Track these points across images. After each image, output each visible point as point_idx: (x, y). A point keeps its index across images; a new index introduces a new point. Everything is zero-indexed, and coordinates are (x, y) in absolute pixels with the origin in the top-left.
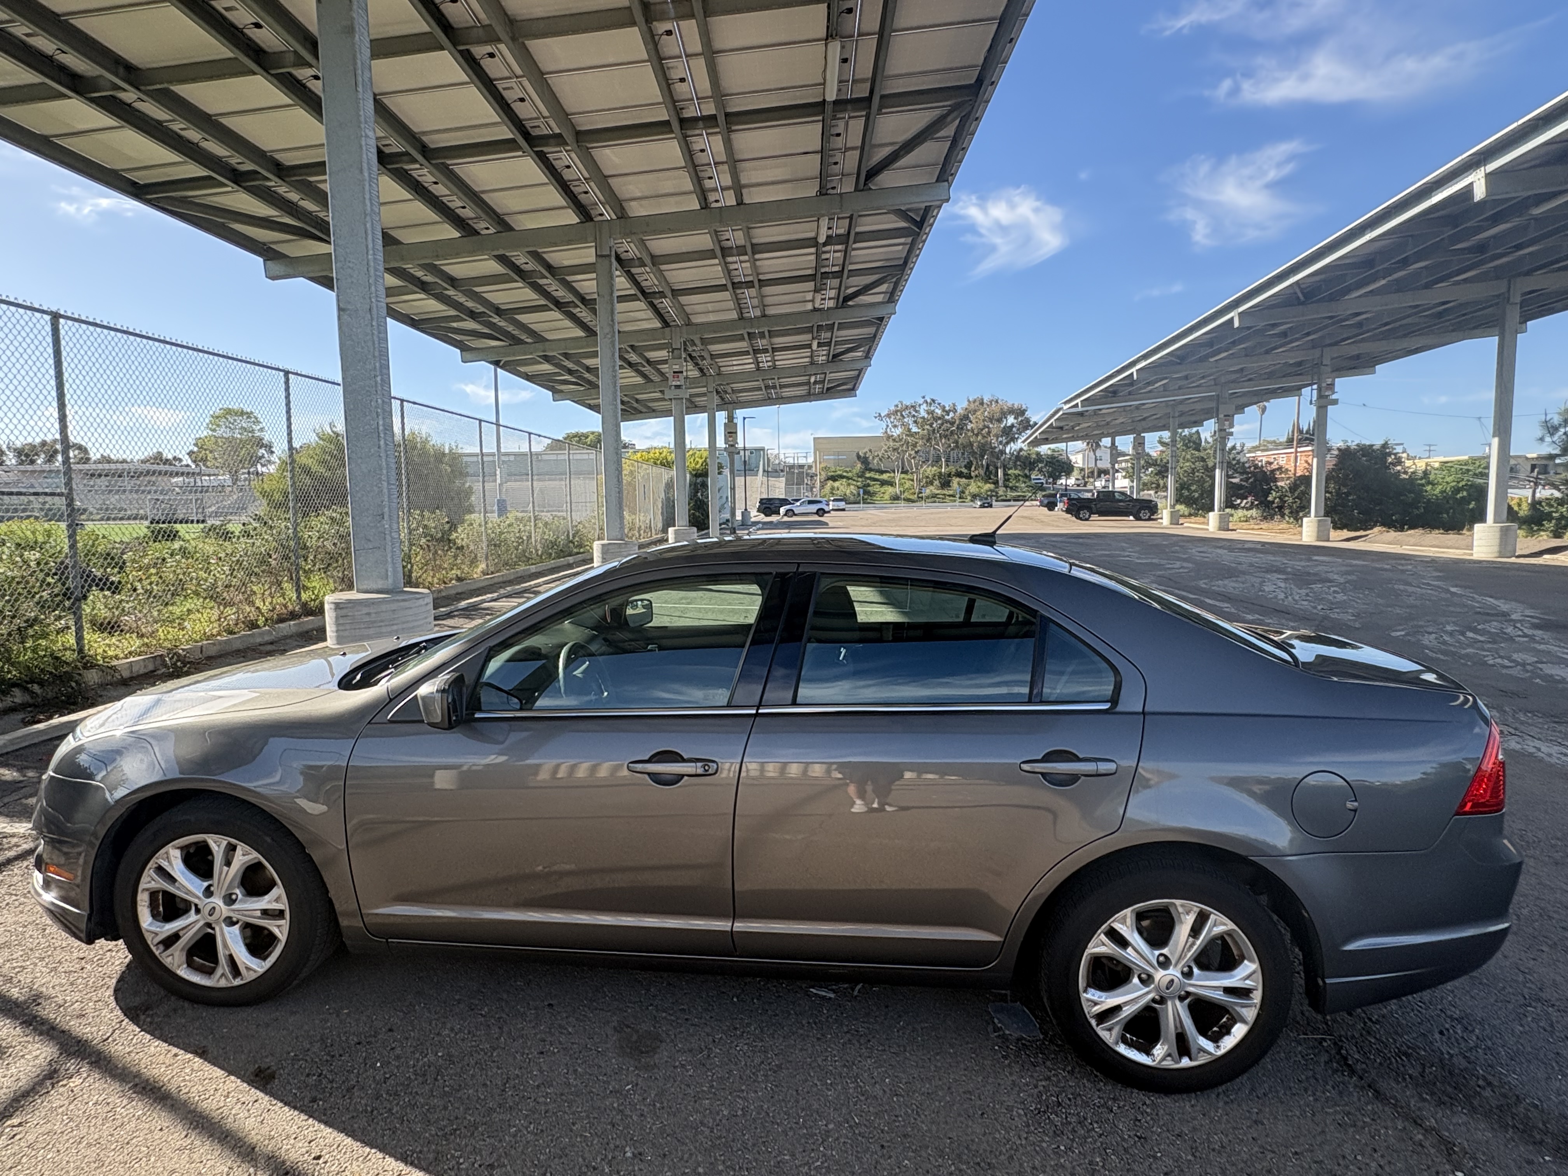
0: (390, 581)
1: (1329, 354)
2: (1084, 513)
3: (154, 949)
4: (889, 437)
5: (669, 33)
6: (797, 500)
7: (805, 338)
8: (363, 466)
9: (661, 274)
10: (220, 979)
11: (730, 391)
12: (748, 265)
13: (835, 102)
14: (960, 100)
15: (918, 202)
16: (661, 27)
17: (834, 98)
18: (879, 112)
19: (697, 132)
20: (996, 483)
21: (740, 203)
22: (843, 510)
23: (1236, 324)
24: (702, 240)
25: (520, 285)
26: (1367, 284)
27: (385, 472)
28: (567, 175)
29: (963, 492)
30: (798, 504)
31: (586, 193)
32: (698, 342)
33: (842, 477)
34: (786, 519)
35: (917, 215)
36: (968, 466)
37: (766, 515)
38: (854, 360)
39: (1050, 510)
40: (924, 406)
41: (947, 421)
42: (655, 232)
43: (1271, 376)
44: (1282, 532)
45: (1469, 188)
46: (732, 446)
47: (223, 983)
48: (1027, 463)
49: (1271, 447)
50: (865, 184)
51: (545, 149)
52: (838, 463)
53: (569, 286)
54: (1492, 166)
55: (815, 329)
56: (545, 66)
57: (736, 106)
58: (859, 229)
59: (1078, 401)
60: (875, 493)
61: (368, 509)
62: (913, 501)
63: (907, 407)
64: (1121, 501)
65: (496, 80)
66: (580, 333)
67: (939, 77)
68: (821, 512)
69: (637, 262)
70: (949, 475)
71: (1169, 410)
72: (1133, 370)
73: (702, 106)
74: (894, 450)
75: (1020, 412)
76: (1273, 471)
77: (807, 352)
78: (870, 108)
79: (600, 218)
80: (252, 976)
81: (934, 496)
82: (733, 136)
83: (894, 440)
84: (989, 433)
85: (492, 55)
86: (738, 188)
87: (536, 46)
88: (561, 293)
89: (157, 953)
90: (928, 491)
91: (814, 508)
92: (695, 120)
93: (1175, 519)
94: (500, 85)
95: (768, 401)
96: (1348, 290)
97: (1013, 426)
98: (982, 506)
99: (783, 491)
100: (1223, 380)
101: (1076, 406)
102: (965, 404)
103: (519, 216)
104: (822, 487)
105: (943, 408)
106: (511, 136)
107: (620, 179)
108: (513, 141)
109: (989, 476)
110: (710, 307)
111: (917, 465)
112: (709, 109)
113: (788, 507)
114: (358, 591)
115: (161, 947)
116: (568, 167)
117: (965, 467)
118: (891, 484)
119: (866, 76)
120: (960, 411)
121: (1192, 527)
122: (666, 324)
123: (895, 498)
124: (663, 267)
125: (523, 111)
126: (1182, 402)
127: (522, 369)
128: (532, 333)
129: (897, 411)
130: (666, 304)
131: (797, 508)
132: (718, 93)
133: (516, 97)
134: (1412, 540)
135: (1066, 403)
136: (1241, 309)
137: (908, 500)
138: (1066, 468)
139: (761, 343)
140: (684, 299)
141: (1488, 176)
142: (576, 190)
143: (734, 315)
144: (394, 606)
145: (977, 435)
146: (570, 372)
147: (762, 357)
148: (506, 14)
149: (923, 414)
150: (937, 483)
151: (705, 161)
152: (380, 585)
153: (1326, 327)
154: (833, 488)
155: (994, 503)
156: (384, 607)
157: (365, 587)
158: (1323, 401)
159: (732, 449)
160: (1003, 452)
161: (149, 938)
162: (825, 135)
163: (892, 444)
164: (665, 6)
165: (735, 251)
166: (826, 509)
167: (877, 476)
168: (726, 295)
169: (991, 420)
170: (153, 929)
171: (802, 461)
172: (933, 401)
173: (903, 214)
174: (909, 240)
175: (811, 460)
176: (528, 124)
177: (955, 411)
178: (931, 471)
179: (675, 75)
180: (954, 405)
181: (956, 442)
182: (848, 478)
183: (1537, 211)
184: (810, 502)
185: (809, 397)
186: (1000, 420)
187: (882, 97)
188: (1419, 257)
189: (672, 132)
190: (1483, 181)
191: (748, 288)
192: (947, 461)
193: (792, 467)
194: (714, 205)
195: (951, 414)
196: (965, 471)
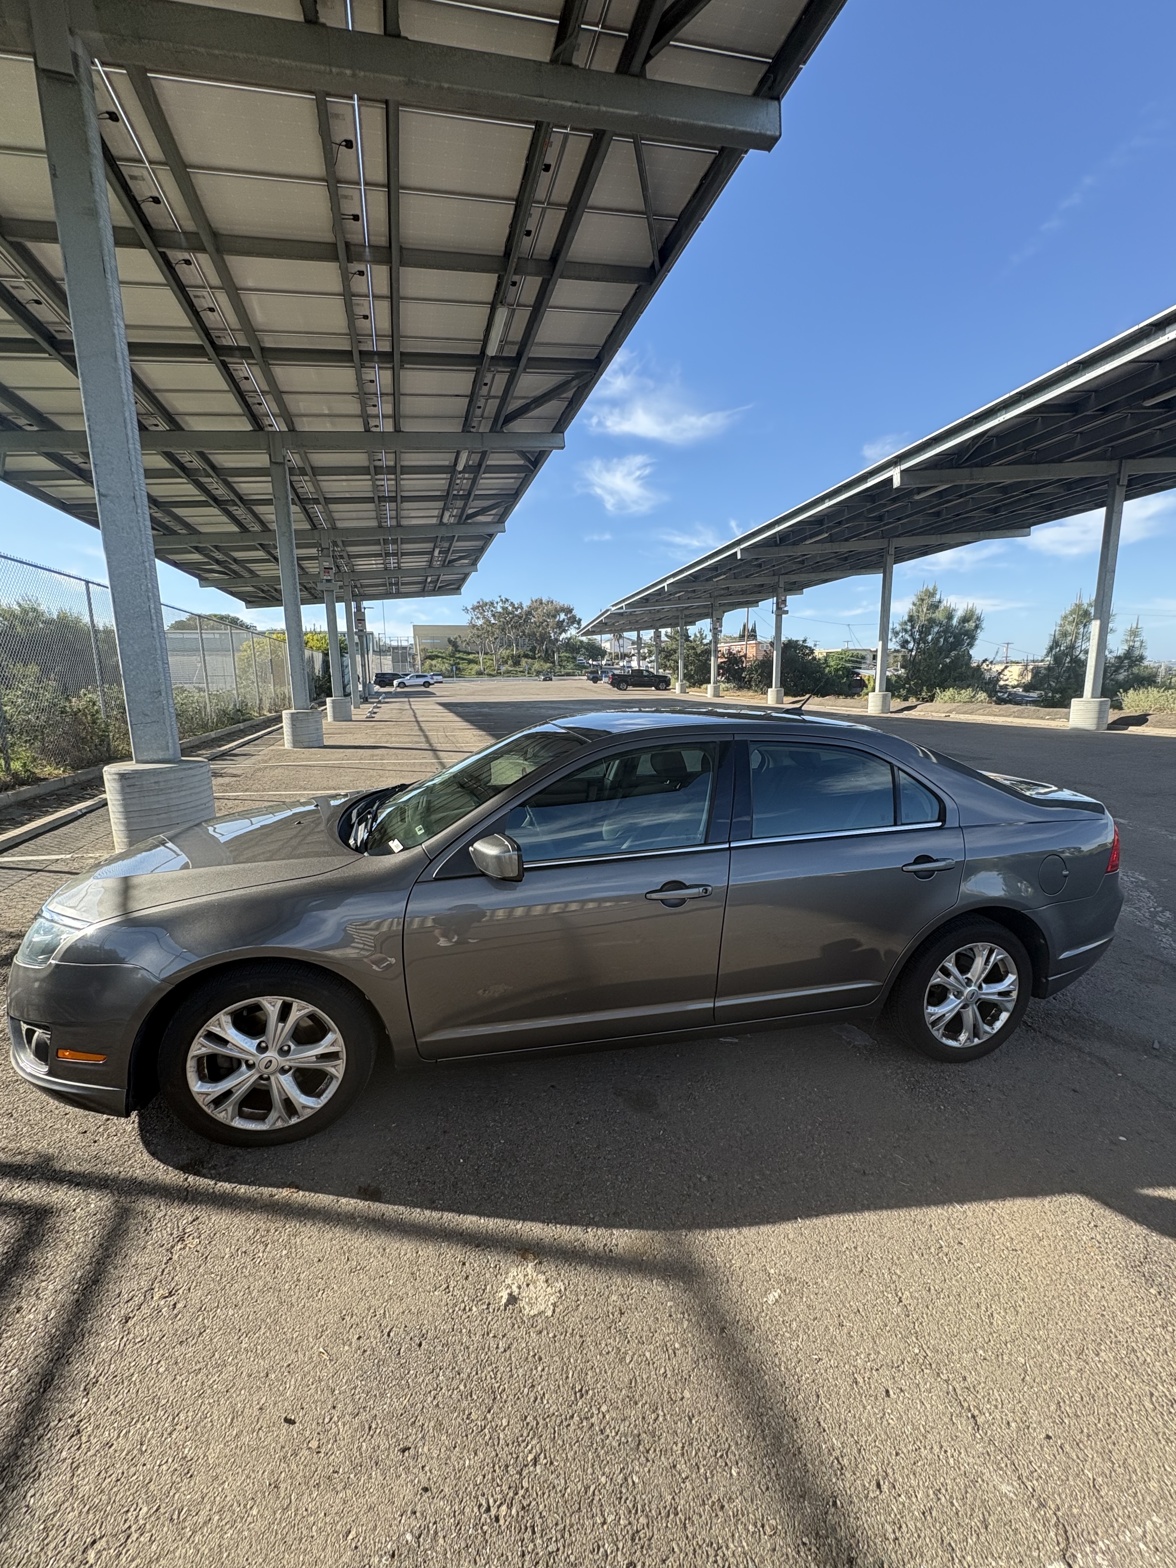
0: (171, 752)
1: (783, 580)
2: (622, 686)
3: (206, 1109)
4: (474, 626)
5: (361, 273)
6: (407, 675)
7: (428, 546)
8: (136, 647)
9: (316, 485)
10: (274, 1121)
11: (359, 586)
12: (393, 482)
13: (492, 358)
14: (580, 371)
15: (536, 445)
16: (356, 267)
17: (494, 354)
18: (524, 371)
19: (372, 365)
20: (553, 662)
21: (397, 430)
22: (441, 682)
23: (739, 557)
24: (358, 459)
25: (184, 480)
26: (818, 535)
27: (159, 652)
28: (244, 386)
29: (530, 669)
30: (408, 677)
31: (260, 404)
32: (340, 543)
33: (438, 657)
34: (399, 690)
35: (533, 456)
36: (533, 649)
37: (382, 687)
38: (462, 566)
39: (595, 682)
40: (500, 604)
41: (516, 616)
42: (315, 447)
43: (744, 592)
44: (752, 698)
45: (890, 480)
46: (362, 631)
47: (279, 1124)
48: (572, 647)
49: (728, 640)
50: (502, 427)
51: (227, 359)
52: (433, 645)
53: (229, 485)
54: (904, 466)
55: (439, 539)
56: (240, 282)
57: (409, 346)
58: (489, 463)
59: (623, 604)
60: (464, 670)
61: (143, 687)
62: (493, 676)
63: (486, 604)
64: (645, 676)
65: (188, 287)
66: (235, 529)
67: (570, 350)
68: (427, 684)
69: (298, 472)
70: (519, 656)
71: (679, 613)
72: (665, 584)
73: (379, 343)
74: (478, 636)
75: (568, 611)
76: (741, 657)
77: (426, 558)
78: (518, 366)
79: (270, 429)
80: (307, 1113)
81: (508, 672)
82: (402, 373)
83: (478, 629)
84: (548, 625)
85: (188, 262)
86: (396, 417)
87: (235, 262)
88: (220, 491)
89: (209, 1112)
90: (503, 669)
91: (421, 681)
92: (372, 353)
93: (683, 691)
94: (191, 292)
95: (388, 595)
96: (805, 539)
97: (564, 620)
98: (545, 680)
99: (391, 667)
100: (716, 594)
101: (622, 608)
102: (529, 603)
103: (187, 418)
104: (422, 664)
105: (512, 604)
106: (199, 342)
107: (291, 396)
108: (201, 347)
109: (548, 657)
110: (354, 515)
111: (495, 649)
112: (385, 346)
113: (400, 680)
114: (138, 762)
115: (212, 1106)
116: (247, 378)
117: (531, 650)
118: (475, 662)
119: (515, 340)
120: (525, 608)
121: (695, 695)
122: (314, 527)
123: (480, 673)
124: (319, 478)
125: (211, 320)
126: (687, 608)
127: (171, 557)
128: (187, 525)
129: (478, 607)
130: (317, 510)
131: (407, 680)
132: (395, 334)
133: (206, 306)
134: (830, 703)
135: (613, 606)
136: (742, 547)
137: (490, 675)
138: (601, 653)
139: (391, 548)
140: (333, 507)
141: (902, 472)
142: (250, 400)
143: (374, 523)
144: (182, 774)
145: (539, 627)
146: (218, 562)
147: (392, 560)
148: (210, 226)
149: (500, 610)
150: (510, 662)
151: (373, 391)
152: (161, 755)
153: (785, 562)
154: (431, 665)
155: (553, 678)
156: (172, 776)
157: (144, 758)
158: (780, 612)
159: (361, 633)
160: (557, 640)
161: (200, 1100)
162: (476, 383)
163: (475, 631)
164: (361, 249)
165: (385, 470)
166: (431, 681)
167: (465, 657)
168: (371, 506)
169: (548, 616)
170: (203, 1090)
171: (405, 644)
172: (507, 600)
173: (523, 454)
174: (523, 475)
175: (412, 641)
176: (214, 334)
177: (522, 608)
178: (504, 652)
179: (360, 311)
180: (521, 604)
181: (523, 632)
182: (443, 658)
183: (917, 497)
184: (418, 676)
185: (422, 593)
186: (554, 616)
187: (530, 359)
188: (848, 520)
189: (352, 361)
190: (899, 475)
191: (390, 501)
192: (517, 645)
193: (395, 648)
194: (374, 429)
195: (519, 611)
196: (530, 654)
